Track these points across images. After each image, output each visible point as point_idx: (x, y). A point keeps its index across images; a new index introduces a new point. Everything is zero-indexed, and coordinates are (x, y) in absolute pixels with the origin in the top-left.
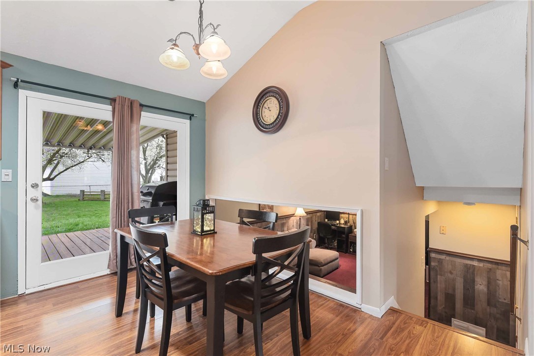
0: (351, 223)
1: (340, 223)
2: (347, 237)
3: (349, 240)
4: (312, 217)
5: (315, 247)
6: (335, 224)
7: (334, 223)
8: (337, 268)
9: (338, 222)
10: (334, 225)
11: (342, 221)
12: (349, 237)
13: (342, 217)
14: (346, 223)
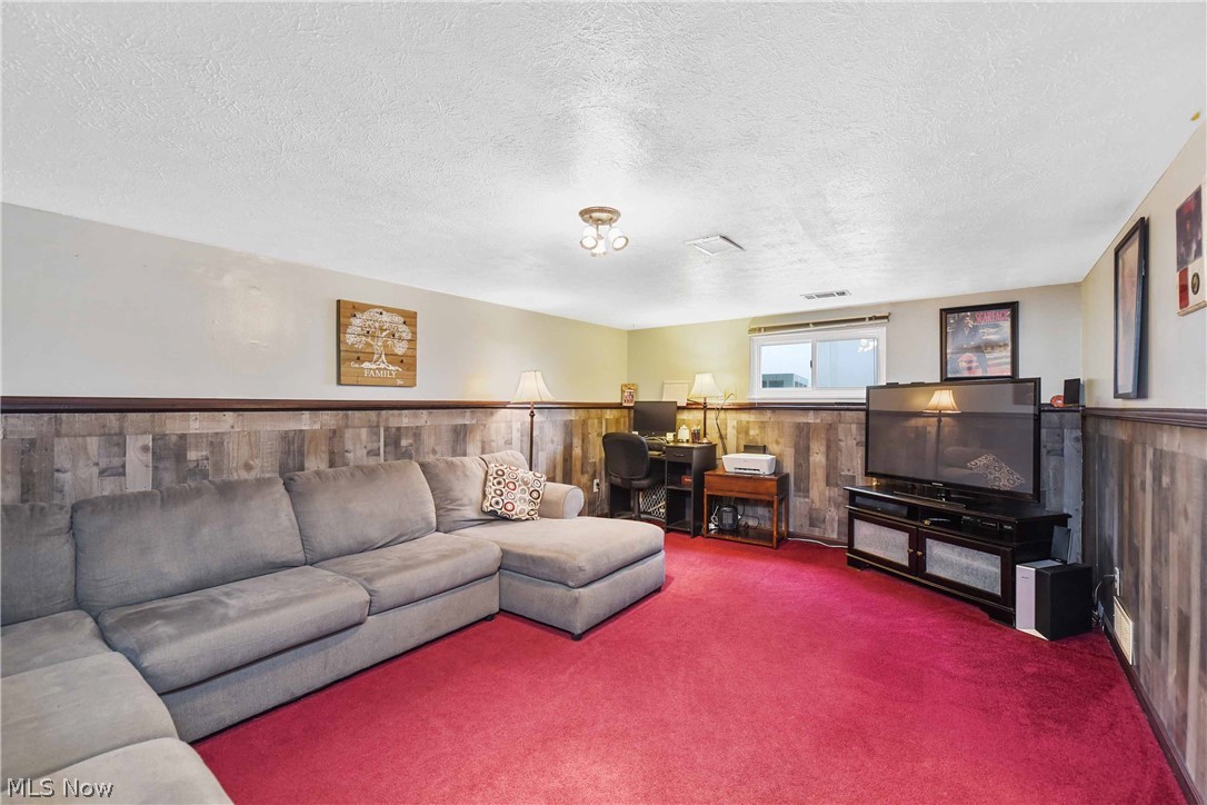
0: (713, 437)
1: (676, 440)
2: (700, 482)
3: (706, 492)
4: (584, 423)
5: (579, 515)
6: (661, 445)
7: (658, 440)
8: (658, 590)
9: (670, 436)
10: (659, 448)
11: (684, 434)
12: (706, 478)
13: (684, 422)
14: (696, 436)
